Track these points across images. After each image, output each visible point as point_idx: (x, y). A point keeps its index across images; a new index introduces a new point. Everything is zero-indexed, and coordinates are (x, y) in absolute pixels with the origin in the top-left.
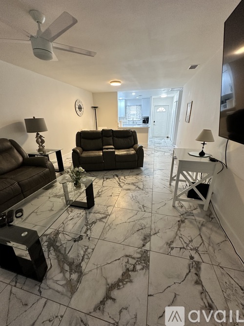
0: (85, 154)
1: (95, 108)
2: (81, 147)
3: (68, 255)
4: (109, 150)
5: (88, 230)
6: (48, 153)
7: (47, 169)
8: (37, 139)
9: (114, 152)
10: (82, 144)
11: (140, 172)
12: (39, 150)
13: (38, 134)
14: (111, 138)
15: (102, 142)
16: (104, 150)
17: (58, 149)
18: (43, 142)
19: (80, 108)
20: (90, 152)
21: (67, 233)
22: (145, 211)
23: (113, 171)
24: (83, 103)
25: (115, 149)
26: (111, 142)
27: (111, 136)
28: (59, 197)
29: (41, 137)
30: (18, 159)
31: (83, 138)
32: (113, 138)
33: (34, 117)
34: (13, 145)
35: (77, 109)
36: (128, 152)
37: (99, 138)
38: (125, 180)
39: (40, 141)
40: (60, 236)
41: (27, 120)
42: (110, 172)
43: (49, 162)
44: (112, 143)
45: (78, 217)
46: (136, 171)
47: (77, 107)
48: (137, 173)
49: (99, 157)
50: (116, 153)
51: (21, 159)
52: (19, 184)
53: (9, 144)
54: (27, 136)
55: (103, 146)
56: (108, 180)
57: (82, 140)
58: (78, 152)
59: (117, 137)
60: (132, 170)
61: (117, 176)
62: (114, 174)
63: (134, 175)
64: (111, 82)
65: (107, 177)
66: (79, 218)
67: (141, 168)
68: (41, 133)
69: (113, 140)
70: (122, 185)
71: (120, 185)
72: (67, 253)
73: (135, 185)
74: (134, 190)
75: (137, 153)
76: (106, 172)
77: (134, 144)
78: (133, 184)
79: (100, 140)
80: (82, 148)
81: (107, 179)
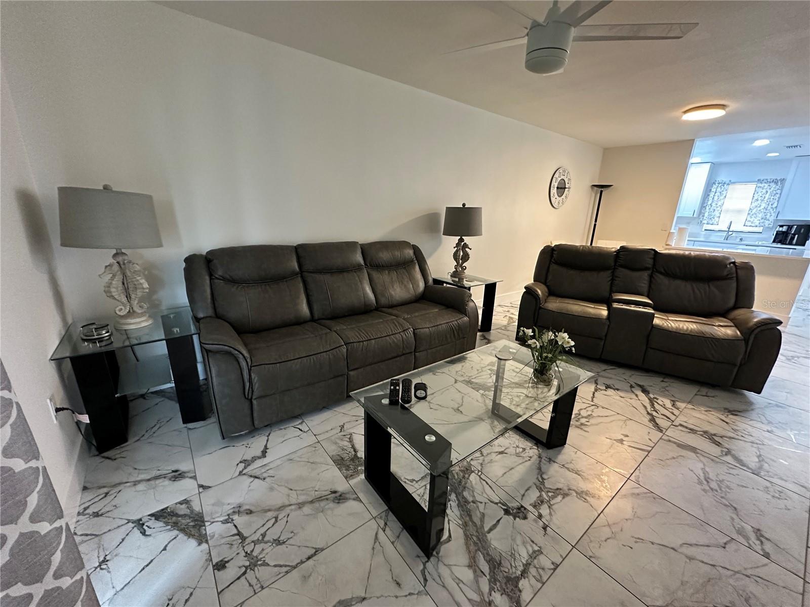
0: (554, 305)
1: (601, 188)
2: (545, 283)
3: (489, 536)
4: (633, 308)
5: (542, 502)
6: (472, 284)
7: (466, 319)
8: (457, 251)
9: (652, 316)
10: (550, 277)
11: (743, 407)
12: (455, 274)
13: (461, 240)
14: (645, 275)
15: (613, 280)
16: (615, 305)
17: (491, 280)
18: (466, 257)
19: (562, 188)
20: (571, 301)
21: (489, 482)
22: (767, 555)
23: (628, 373)
24: (572, 175)
25: (654, 309)
26: (644, 286)
27: (646, 269)
28: (477, 387)
29: (466, 246)
30: (418, 286)
31: (556, 263)
32: (651, 277)
33: (464, 205)
34: (416, 257)
35: (554, 191)
36: (706, 329)
37: (604, 268)
38: (676, 412)
39: (462, 255)
40: (473, 478)
41: (449, 210)
42: (620, 371)
43: (471, 304)
44: (645, 290)
45: (518, 455)
46: (722, 399)
47: (555, 184)
48: (728, 405)
49: (597, 320)
50: (656, 321)
51: (422, 285)
52: (414, 333)
53: (411, 252)
54: (439, 243)
55: (612, 291)
56: (610, 392)
57: (554, 267)
58: (538, 295)
59: (667, 274)
60: (704, 390)
61: (645, 391)
62: (632, 381)
63: (716, 409)
64: (685, 112)
65: (609, 382)
66: (520, 460)
67: (751, 395)
68: (467, 239)
69: (650, 282)
70: (662, 422)
71: (653, 420)
72: (486, 529)
73: (718, 444)
74: (713, 460)
75: (746, 340)
76: (604, 367)
77: (736, 307)
78: (711, 437)
79: (605, 276)
80: (548, 287)
81: (608, 387)
